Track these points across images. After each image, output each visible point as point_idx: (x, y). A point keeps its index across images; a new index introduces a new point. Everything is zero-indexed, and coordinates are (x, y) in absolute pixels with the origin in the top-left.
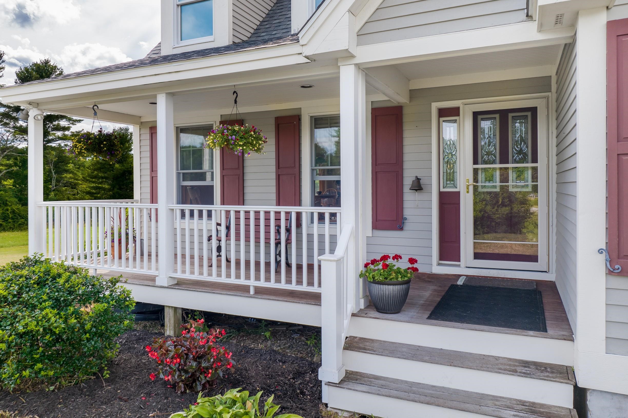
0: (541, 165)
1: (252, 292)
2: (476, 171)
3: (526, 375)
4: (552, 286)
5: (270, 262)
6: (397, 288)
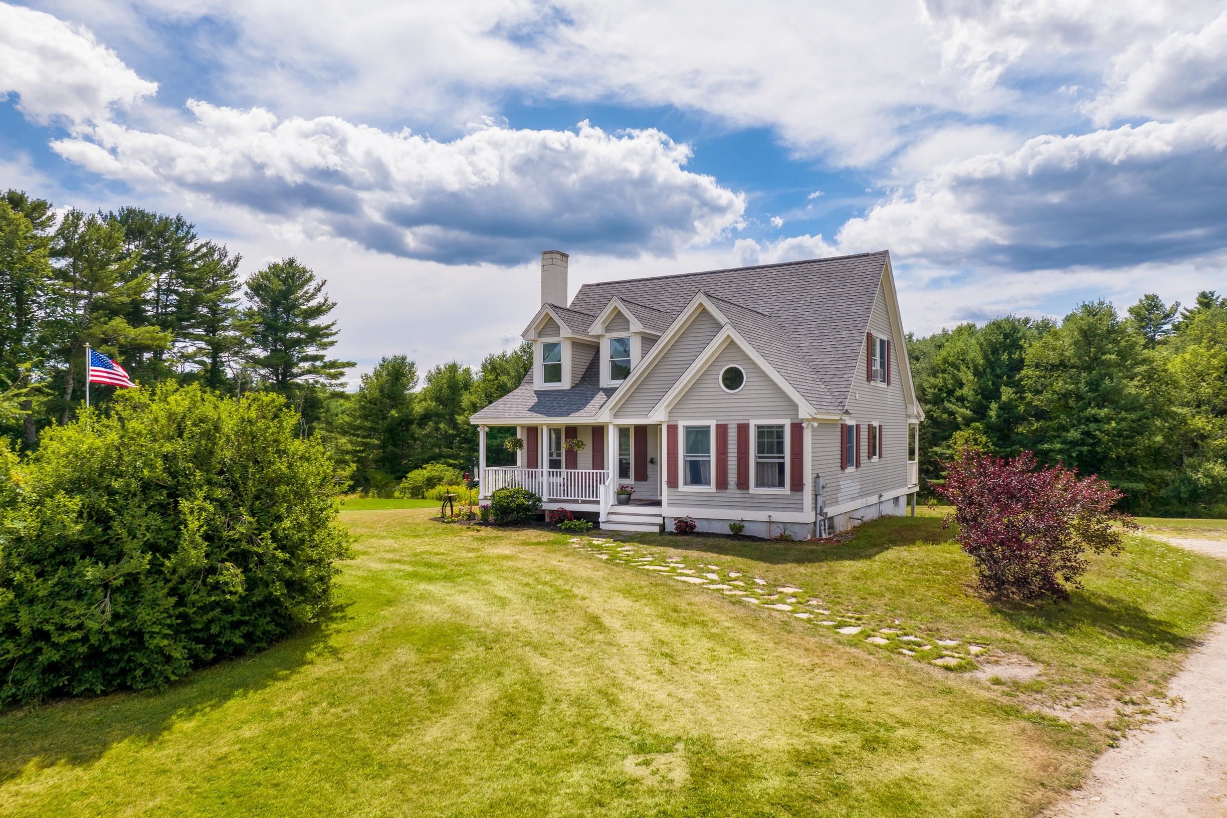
3: (655, 516)
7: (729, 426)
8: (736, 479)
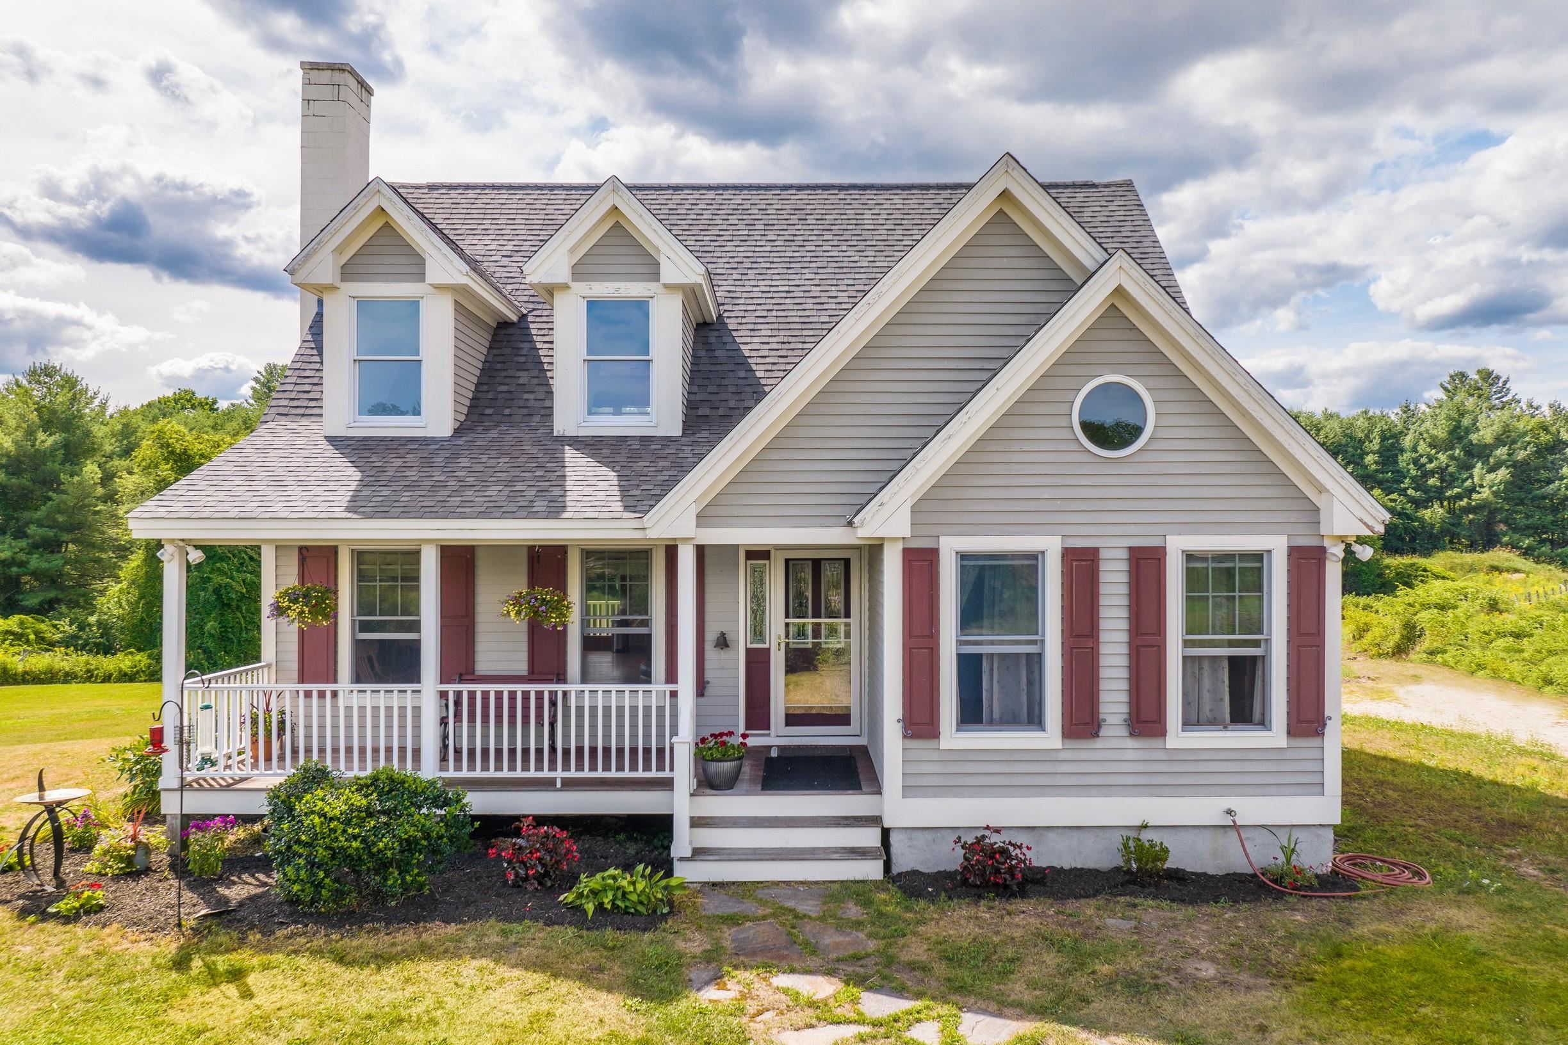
0: (854, 620)
1: (559, 785)
2: (787, 625)
3: (847, 826)
4: (864, 750)
5: (515, 749)
6: (733, 764)
7: (1103, 554)
8: (1125, 709)
